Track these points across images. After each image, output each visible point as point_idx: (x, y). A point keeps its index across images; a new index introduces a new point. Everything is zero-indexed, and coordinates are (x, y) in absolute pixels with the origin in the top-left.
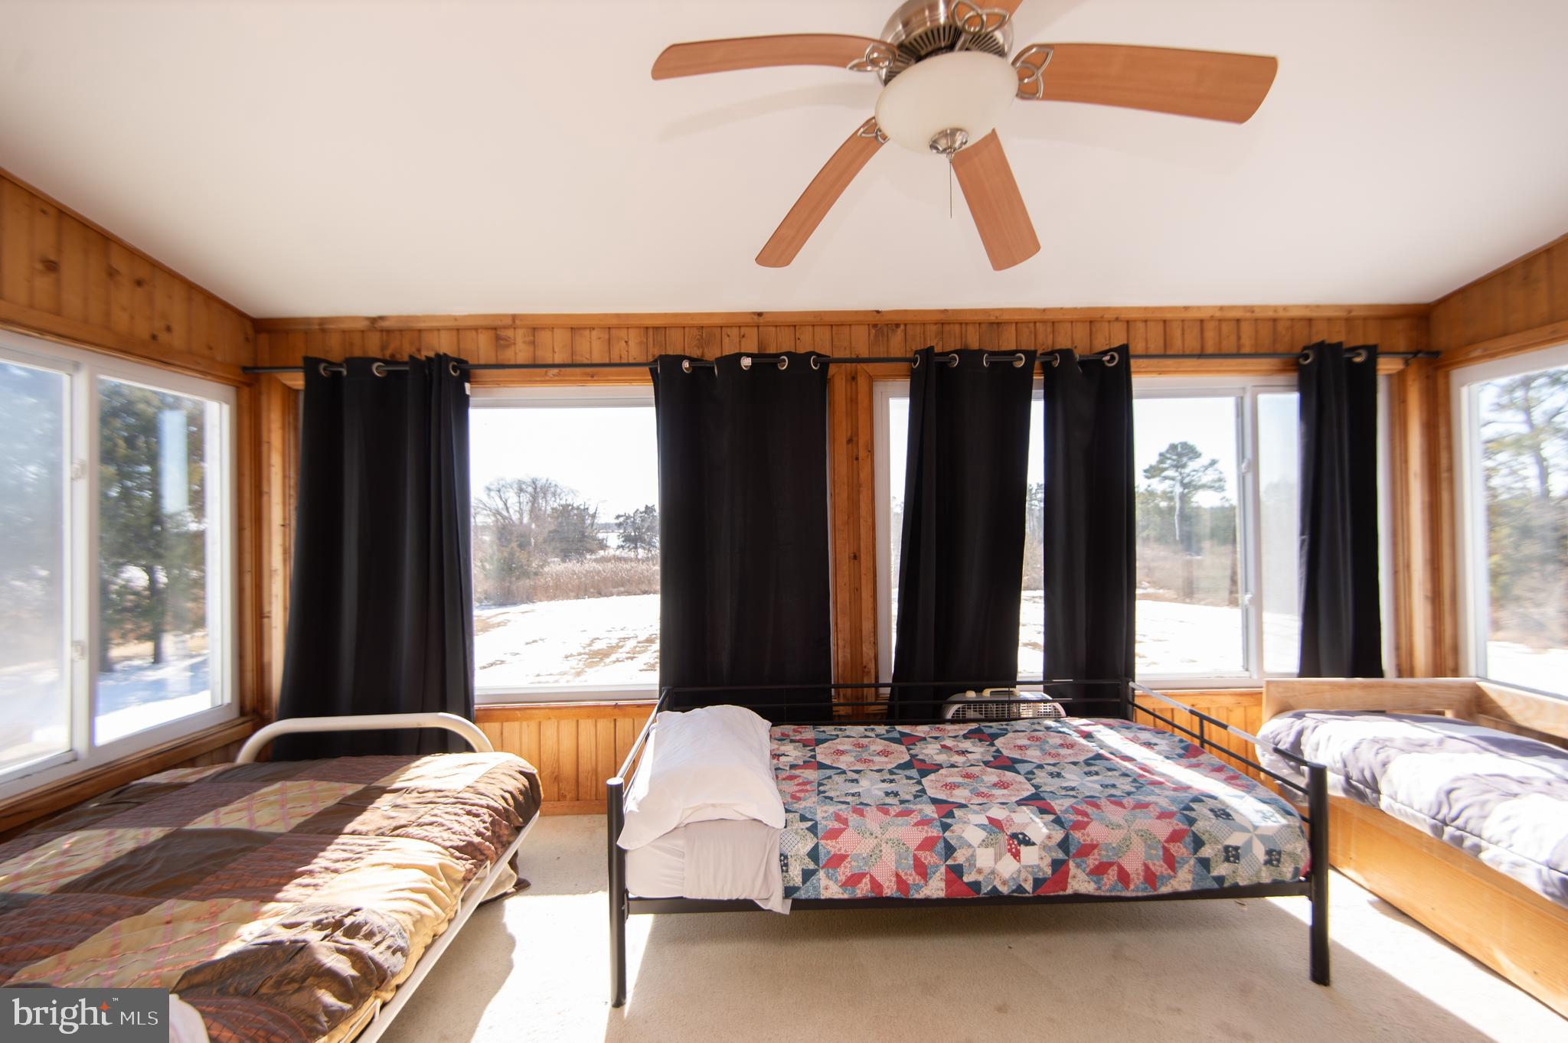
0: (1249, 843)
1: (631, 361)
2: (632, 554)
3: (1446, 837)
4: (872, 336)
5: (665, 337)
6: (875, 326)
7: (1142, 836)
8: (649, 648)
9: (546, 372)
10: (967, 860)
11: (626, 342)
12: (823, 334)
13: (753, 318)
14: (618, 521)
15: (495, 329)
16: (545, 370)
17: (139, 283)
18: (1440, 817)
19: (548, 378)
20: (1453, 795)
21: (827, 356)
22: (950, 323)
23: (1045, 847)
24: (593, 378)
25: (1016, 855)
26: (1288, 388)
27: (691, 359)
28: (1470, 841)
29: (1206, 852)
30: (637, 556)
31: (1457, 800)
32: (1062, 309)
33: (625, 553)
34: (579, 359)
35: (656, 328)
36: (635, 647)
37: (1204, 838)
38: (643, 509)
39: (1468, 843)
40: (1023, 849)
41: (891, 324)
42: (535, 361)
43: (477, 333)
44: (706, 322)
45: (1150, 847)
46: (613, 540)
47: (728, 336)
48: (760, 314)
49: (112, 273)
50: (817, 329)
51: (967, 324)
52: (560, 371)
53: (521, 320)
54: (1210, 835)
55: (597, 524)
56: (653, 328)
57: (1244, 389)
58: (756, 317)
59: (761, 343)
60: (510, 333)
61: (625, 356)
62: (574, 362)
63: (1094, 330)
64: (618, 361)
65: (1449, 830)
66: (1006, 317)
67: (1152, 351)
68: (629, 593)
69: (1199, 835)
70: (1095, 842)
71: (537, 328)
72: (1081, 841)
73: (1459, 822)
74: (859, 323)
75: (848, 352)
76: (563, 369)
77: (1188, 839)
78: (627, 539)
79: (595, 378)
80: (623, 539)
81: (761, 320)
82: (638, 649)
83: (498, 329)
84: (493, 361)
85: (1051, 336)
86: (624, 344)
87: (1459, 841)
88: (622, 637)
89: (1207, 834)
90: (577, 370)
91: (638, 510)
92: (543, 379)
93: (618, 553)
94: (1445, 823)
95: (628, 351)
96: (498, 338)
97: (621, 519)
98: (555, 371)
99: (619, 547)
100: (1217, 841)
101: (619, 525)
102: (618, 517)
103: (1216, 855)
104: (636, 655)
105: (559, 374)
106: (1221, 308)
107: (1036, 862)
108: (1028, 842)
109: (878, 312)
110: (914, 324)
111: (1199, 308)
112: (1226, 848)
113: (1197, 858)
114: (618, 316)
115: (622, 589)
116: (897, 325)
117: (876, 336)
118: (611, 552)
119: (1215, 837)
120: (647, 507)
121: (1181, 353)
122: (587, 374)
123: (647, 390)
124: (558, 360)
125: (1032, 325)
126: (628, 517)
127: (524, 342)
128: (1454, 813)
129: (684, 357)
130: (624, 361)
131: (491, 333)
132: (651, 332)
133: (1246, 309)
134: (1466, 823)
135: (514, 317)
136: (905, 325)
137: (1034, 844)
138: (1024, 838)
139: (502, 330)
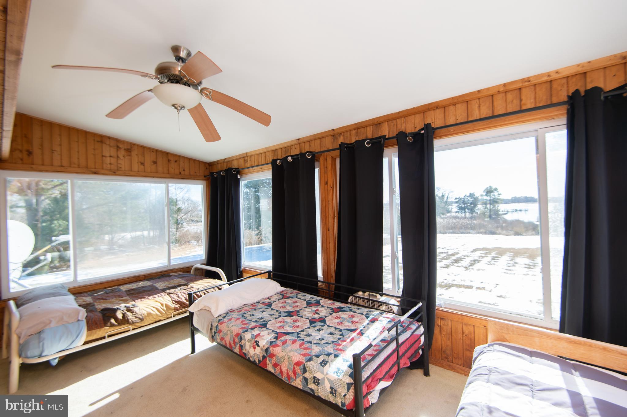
0: (324, 379)
1: (267, 162)
2: (463, 215)
6: (333, 136)
7: (288, 358)
8: (450, 258)
10: (244, 344)
11: (269, 156)
13: (297, 141)
14: (456, 200)
15: (244, 158)
17: (176, 161)
21: (314, 152)
22: (360, 128)
23: (262, 349)
24: (262, 169)
25: (254, 348)
27: (292, 156)
29: (307, 375)
30: (465, 215)
32: (407, 110)
33: (459, 215)
34: (259, 164)
35: (275, 150)
36: (444, 257)
37: (307, 369)
38: (468, 195)
40: (257, 347)
41: (339, 134)
42: (251, 166)
44: (286, 145)
45: (290, 364)
46: (454, 208)
48: (299, 139)
49: (169, 161)
50: (315, 141)
53: (248, 154)
54: (310, 369)
55: (449, 202)
57: (536, 131)
59: (300, 150)
60: (246, 158)
63: (425, 116)
66: (381, 120)
67: (460, 121)
68: (454, 233)
69: (306, 367)
70: (275, 354)
71: (251, 156)
72: (271, 351)
74: (328, 136)
75: (325, 148)
77: (302, 367)
78: (461, 208)
80: (458, 209)
81: (300, 141)
82: (445, 258)
83: (244, 157)
84: (244, 167)
85: (404, 124)
88: (441, 252)
89: (309, 368)
90: (258, 167)
91: (465, 195)
93: (456, 214)
95: (268, 159)
96: (244, 160)
97: (457, 200)
99: (456, 212)
100: (311, 373)
101: (456, 202)
102: (456, 199)
103: (310, 379)
104: (443, 260)
106: (505, 85)
107: (258, 353)
108: (258, 346)
109: (333, 130)
110: (347, 131)
111: (488, 89)
112: (315, 377)
113: (303, 376)
114: (266, 148)
115: (451, 231)
116: (341, 133)
117: (334, 139)
118: (453, 214)
119: (311, 370)
120: (470, 194)
121: (478, 118)
124: (255, 164)
126: (461, 199)
127: (249, 160)
129: (278, 159)
132: (274, 151)
133: (523, 80)
136: (344, 133)
137: (259, 347)
138: (258, 343)
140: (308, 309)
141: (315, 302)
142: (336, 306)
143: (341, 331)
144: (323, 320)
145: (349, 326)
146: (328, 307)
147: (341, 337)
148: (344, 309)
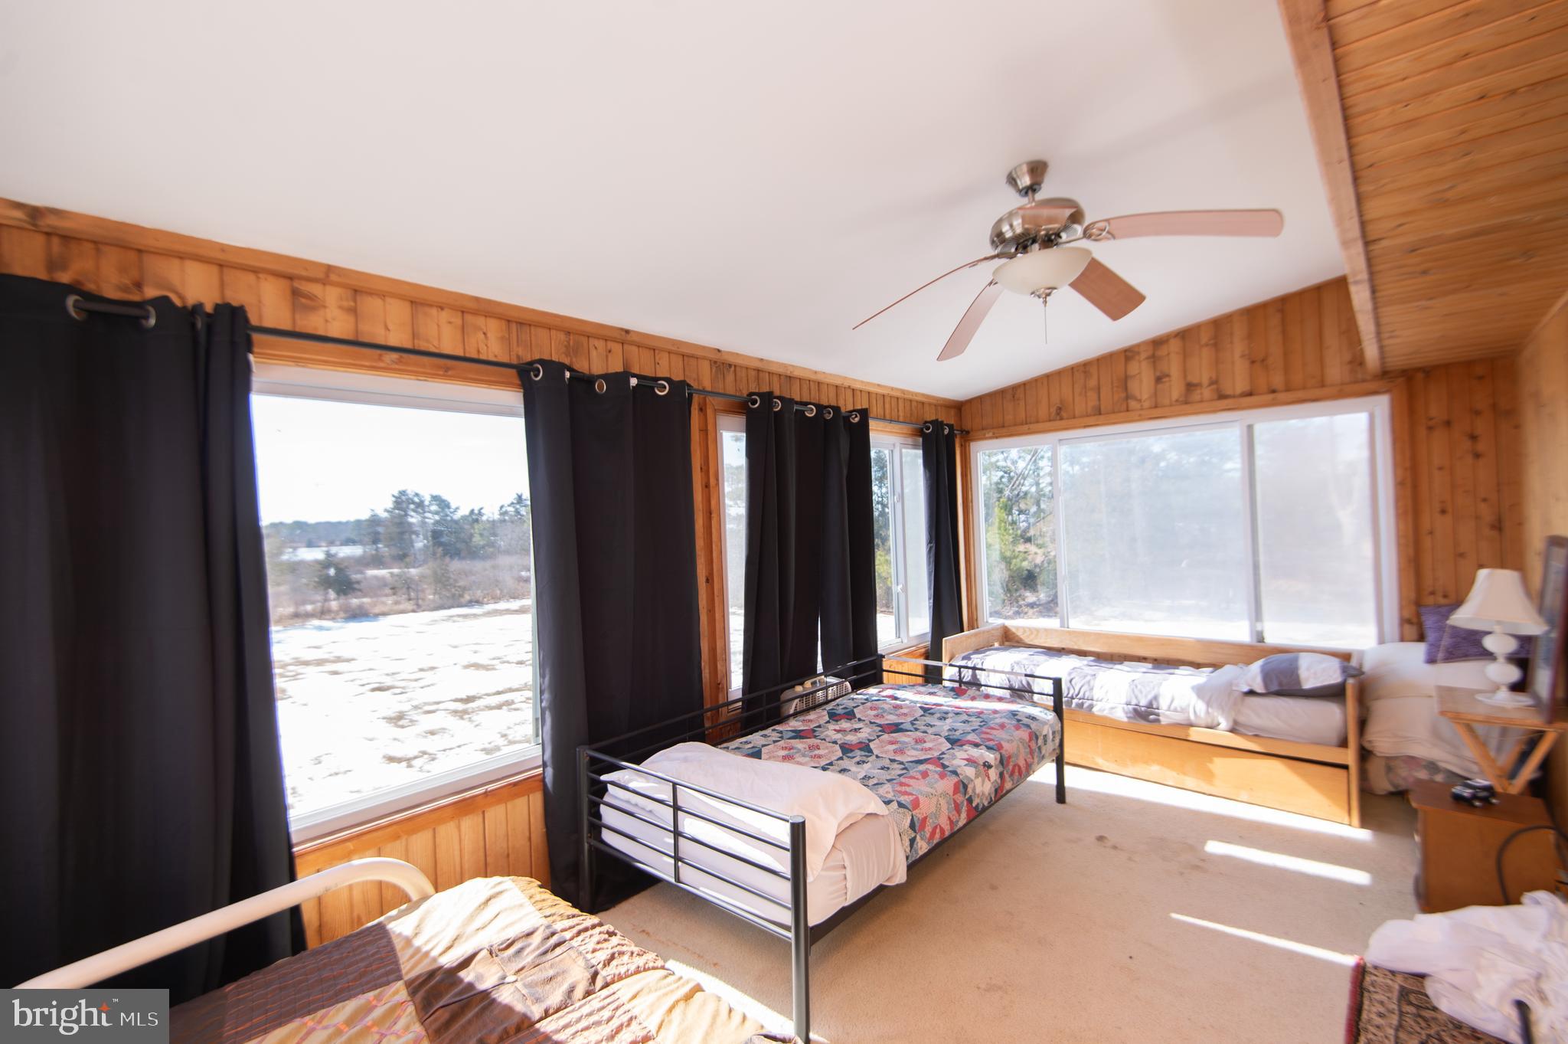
1: (492, 358)
3: (1073, 705)
4: (714, 371)
5: (530, 337)
9: (381, 355)
11: (484, 334)
12: (677, 362)
13: (621, 335)
15: (294, 277)
16: (379, 352)
18: (1070, 695)
19: (382, 365)
20: (1073, 682)
24: (446, 374)
26: (915, 446)
27: (569, 369)
28: (1087, 704)
31: (1076, 684)
34: (423, 346)
35: (520, 324)
39: (1085, 705)
41: (726, 364)
42: (357, 336)
43: (258, 278)
44: (576, 328)
47: (596, 348)
48: (627, 332)
50: (671, 355)
51: (773, 373)
52: (401, 357)
53: (340, 276)
56: (517, 323)
57: (894, 445)
58: (623, 333)
60: (315, 289)
61: (483, 349)
62: (416, 348)
64: (474, 355)
65: (1075, 701)
71: (361, 292)
73: (1080, 696)
74: (702, 357)
75: (702, 384)
76: (405, 355)
79: (450, 373)
81: (629, 337)
83: (298, 278)
84: (286, 326)
86: (483, 336)
87: (1081, 706)
90: (426, 359)
92: (374, 364)
94: (1072, 698)
95: (486, 345)
96: (295, 293)
98: (394, 356)
103: (1042, 742)
105: (399, 361)
107: (995, 778)
109: (719, 351)
110: (741, 367)
113: (1038, 748)
114: (477, 299)
116: (730, 366)
122: (439, 367)
123: (514, 398)
124: (394, 340)
125: (808, 382)
127: (341, 307)
128: (1076, 692)
130: (483, 357)
131: (283, 284)
132: (513, 327)
134: (1084, 694)
135: (330, 269)
136: (735, 366)
139: (304, 283)
140: (832, 726)
141: (844, 711)
142: (887, 720)
143: (902, 763)
144: (865, 747)
145: (916, 756)
146: (871, 723)
147: (904, 771)
148: (901, 726)
